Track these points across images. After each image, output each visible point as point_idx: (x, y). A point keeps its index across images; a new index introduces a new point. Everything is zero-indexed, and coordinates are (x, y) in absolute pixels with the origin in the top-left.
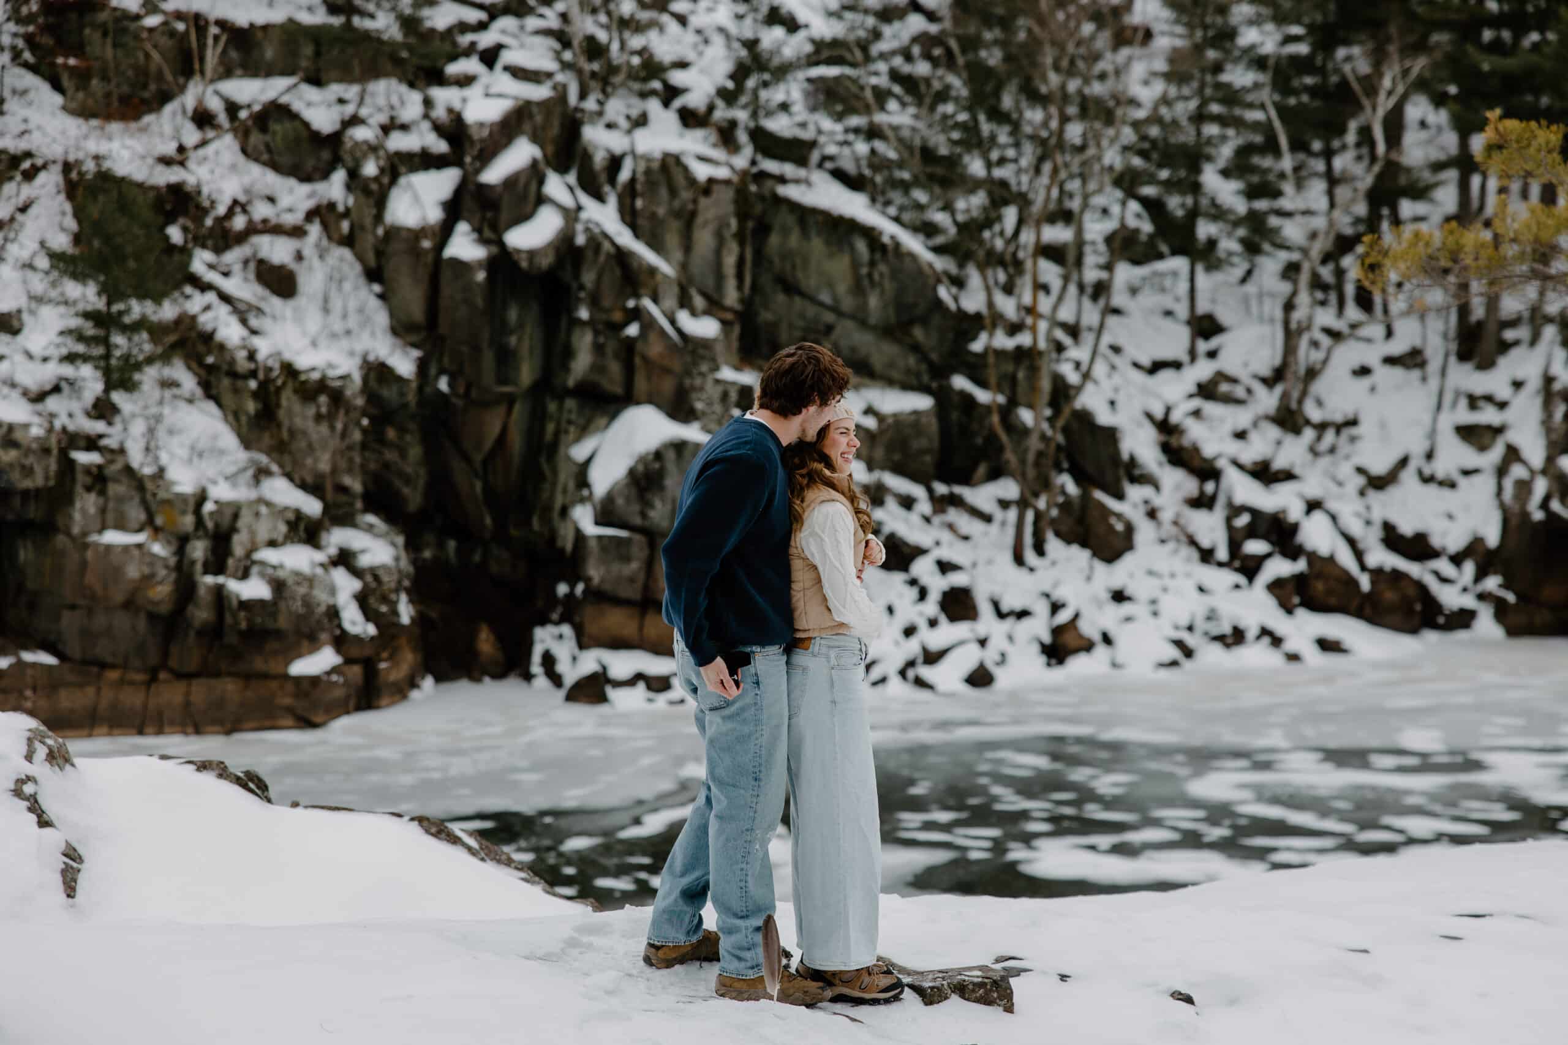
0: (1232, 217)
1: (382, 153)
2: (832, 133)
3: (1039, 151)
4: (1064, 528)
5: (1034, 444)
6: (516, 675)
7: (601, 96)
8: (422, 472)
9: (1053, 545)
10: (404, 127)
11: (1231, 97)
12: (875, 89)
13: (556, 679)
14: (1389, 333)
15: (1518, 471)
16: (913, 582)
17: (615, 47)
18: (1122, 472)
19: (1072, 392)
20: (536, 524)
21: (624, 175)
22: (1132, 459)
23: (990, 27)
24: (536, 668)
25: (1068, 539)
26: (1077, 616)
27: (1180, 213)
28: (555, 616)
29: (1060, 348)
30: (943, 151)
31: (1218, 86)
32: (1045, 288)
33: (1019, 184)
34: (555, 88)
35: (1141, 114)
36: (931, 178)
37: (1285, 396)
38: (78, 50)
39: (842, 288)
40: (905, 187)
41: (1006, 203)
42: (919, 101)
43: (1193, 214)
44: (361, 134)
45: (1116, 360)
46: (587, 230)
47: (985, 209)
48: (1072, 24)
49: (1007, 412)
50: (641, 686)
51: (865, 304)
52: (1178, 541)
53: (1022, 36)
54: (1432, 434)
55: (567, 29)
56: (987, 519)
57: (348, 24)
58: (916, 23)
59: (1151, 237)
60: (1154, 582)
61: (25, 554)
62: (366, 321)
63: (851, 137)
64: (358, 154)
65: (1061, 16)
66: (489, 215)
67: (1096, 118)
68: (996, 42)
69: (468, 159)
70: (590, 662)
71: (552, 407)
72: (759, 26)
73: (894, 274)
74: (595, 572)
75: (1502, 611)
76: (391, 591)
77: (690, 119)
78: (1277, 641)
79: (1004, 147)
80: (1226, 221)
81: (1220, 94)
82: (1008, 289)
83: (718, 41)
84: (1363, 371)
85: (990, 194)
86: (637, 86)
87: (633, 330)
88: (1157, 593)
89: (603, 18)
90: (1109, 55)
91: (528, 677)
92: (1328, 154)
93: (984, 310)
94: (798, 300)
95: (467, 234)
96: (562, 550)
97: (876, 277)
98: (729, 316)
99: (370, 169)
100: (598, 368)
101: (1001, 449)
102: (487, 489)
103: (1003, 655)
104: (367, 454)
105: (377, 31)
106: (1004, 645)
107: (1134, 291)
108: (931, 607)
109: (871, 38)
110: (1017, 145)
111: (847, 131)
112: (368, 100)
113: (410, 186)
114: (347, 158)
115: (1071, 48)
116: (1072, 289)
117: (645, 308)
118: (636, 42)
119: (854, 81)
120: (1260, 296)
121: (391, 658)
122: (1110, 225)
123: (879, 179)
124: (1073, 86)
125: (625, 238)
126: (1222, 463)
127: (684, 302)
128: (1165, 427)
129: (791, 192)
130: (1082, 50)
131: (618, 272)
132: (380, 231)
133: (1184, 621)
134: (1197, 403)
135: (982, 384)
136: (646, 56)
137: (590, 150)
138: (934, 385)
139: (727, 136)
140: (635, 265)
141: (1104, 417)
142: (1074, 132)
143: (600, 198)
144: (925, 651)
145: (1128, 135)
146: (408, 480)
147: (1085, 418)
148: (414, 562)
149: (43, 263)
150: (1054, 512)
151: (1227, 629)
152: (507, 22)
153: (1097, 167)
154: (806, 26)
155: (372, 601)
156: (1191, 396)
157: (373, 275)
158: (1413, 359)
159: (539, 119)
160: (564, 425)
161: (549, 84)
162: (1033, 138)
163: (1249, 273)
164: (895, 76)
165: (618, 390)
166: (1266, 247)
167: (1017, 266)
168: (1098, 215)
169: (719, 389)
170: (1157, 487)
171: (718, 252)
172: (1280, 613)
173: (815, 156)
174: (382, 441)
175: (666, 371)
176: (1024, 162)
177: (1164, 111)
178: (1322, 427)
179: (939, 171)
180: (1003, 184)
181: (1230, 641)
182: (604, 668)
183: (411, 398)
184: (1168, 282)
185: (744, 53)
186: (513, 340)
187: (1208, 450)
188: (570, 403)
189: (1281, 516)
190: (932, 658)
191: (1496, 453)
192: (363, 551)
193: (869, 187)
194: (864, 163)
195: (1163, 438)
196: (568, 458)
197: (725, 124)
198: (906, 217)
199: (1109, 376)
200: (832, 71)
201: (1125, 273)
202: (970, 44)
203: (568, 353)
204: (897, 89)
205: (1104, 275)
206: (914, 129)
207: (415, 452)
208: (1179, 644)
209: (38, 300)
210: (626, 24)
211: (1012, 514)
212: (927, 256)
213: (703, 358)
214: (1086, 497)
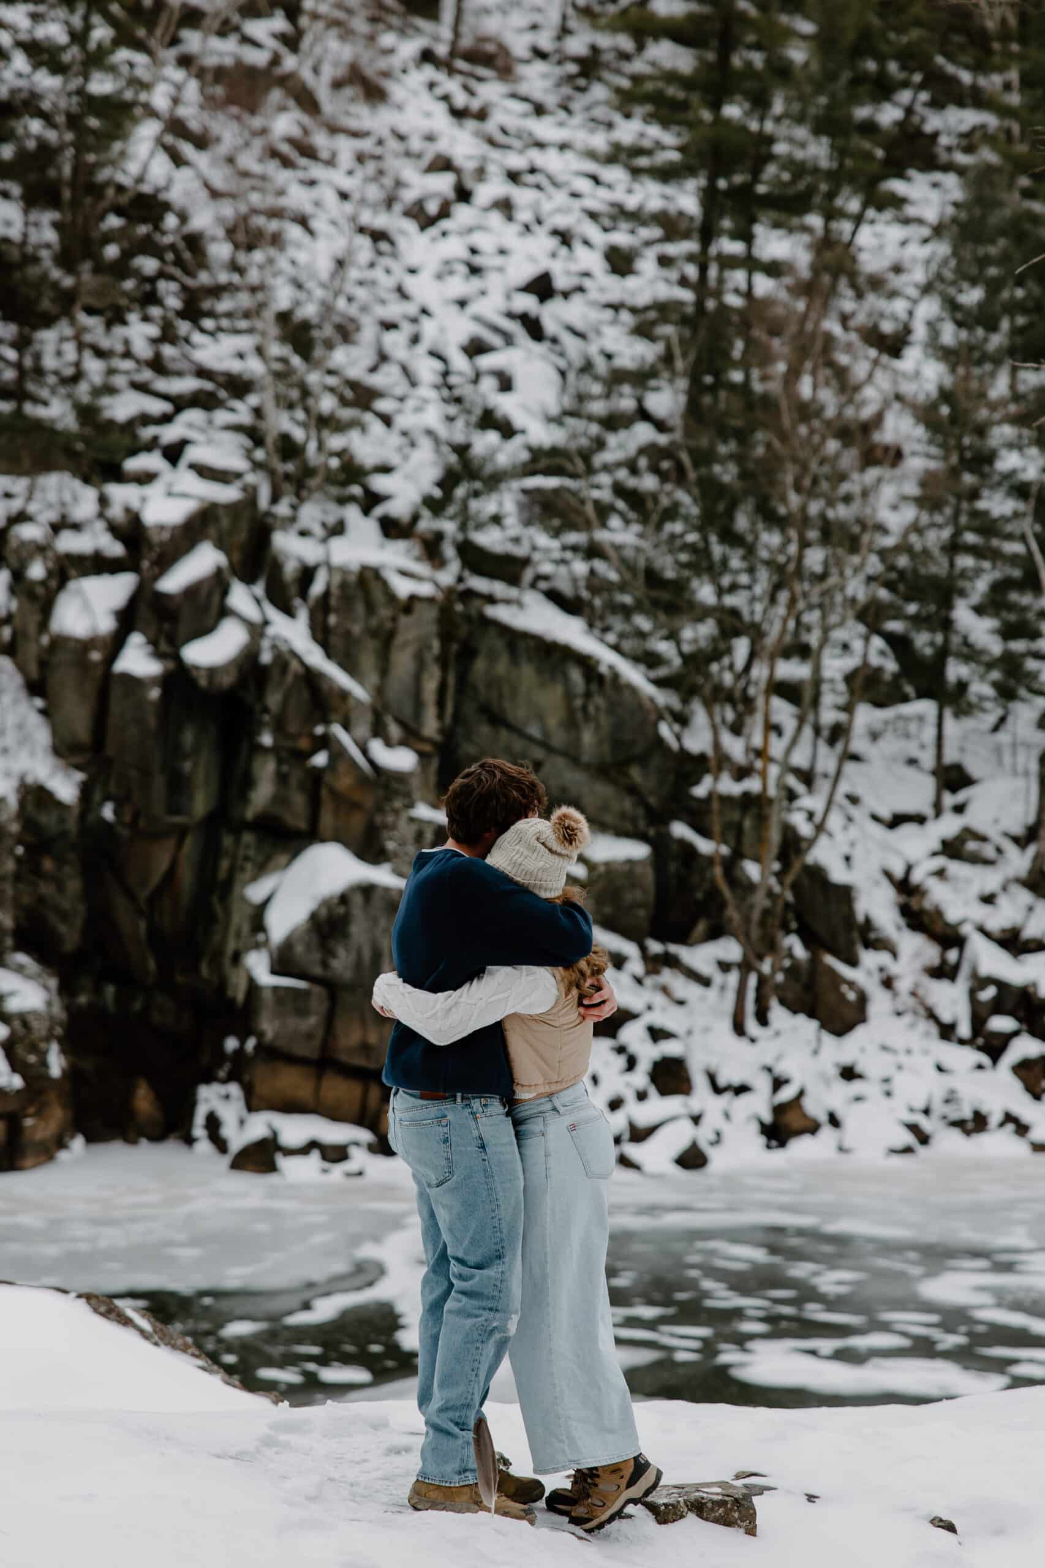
0: (985, 658)
1: (50, 554)
2: (547, 551)
3: (775, 578)
4: (790, 995)
5: (760, 901)
6: (175, 1138)
7: (295, 500)
8: (81, 908)
9: (778, 1013)
10: (76, 527)
11: (988, 526)
12: (597, 503)
13: (221, 1145)
16: (621, 1050)
17: (312, 447)
18: (856, 935)
19: (804, 845)
20: (205, 970)
21: (317, 588)
22: (868, 921)
23: (725, 441)
24: (199, 1130)
25: (794, 1007)
26: (801, 1093)
27: (928, 651)
28: (222, 1074)
29: (792, 796)
30: (670, 574)
31: (975, 514)
32: (778, 729)
33: (752, 613)
34: (245, 489)
35: (889, 541)
36: (656, 603)
37: (1038, 857)
39: (553, 722)
40: (627, 612)
41: (737, 633)
42: (644, 519)
43: (943, 653)
44: (28, 532)
45: (854, 811)
46: (274, 647)
47: (714, 640)
48: (816, 439)
49: (731, 865)
50: (315, 1155)
51: (578, 739)
52: (915, 1013)
53: (760, 451)
55: (262, 425)
56: (706, 982)
57: (18, 413)
58: (643, 433)
59: (896, 677)
60: (887, 1058)
62: (25, 740)
63: (568, 555)
64: (24, 554)
65: (803, 430)
66: (166, 626)
67: (840, 544)
68: (732, 457)
69: (145, 564)
70: (258, 1126)
71: (227, 841)
72: (472, 430)
73: (612, 707)
74: (268, 1026)
76: (42, 1040)
77: (391, 528)
78: (1022, 1129)
79: (737, 572)
80: (978, 662)
81: (977, 523)
82: (737, 729)
83: (426, 444)
85: (720, 623)
86: (334, 490)
87: (320, 759)
88: (890, 1071)
89: (300, 415)
90: (855, 476)
91: (189, 1141)
93: (710, 752)
94: (504, 734)
95: (140, 646)
96: (233, 1001)
97: (591, 709)
98: (427, 748)
99: (37, 571)
100: (280, 799)
101: (723, 905)
102: (152, 931)
103: (718, 1134)
104: (21, 886)
105: (53, 421)
106: (721, 1124)
107: (875, 736)
108: (640, 1078)
109: (594, 446)
110: (751, 571)
111: (564, 548)
112: (38, 495)
113: (80, 592)
114: (13, 560)
115: (814, 466)
116: (808, 732)
117: (335, 737)
118: (335, 442)
119: (574, 494)
120: (1014, 746)
121: (38, 1114)
122: (850, 663)
123: (597, 602)
124: (814, 508)
125: (315, 657)
126: (967, 929)
127: (379, 730)
128: (905, 887)
129: (500, 613)
130: (826, 469)
131: (306, 695)
132: (45, 640)
133: (920, 1104)
134: (941, 861)
135: (704, 832)
136: (346, 458)
137: (281, 558)
138: (652, 832)
139: (432, 549)
140: (325, 687)
141: (838, 874)
142: (815, 558)
143: (289, 611)
144: (633, 1127)
145: (874, 565)
146: (64, 916)
147: (817, 874)
148: (68, 1008)
150: (780, 977)
151: (967, 1113)
152: (194, 415)
153: (839, 598)
154: (523, 432)
155: (20, 1050)
156: (935, 854)
157: (35, 688)
159: (225, 522)
160: (239, 862)
161: (238, 484)
162: (769, 563)
163: (1002, 720)
164: (619, 490)
165: (302, 825)
166: (1023, 692)
167: (748, 702)
168: (838, 651)
169: (414, 827)
170: (895, 955)
171: (418, 678)
172: (1027, 1098)
173: (528, 575)
174: (37, 872)
175: (356, 806)
176: (758, 590)
177: (913, 538)
179: (665, 596)
180: (735, 613)
181: (970, 1126)
182: (275, 1134)
183: (72, 825)
184: (913, 727)
185: (453, 458)
186: (187, 766)
187: (952, 915)
188: (248, 838)
189: (1031, 990)
190: (639, 1134)
192: (12, 994)
193: (587, 611)
194: (582, 584)
195: (902, 899)
196: (243, 899)
197: (429, 536)
198: (627, 645)
199: (845, 828)
200: (551, 482)
201: (865, 716)
202: (703, 458)
203: (248, 782)
204: (621, 505)
205: (842, 717)
206: (638, 549)
207: (74, 885)
208: (914, 1128)
210: (325, 422)
211: (733, 978)
212: (648, 689)
213: (396, 793)
214: (815, 961)
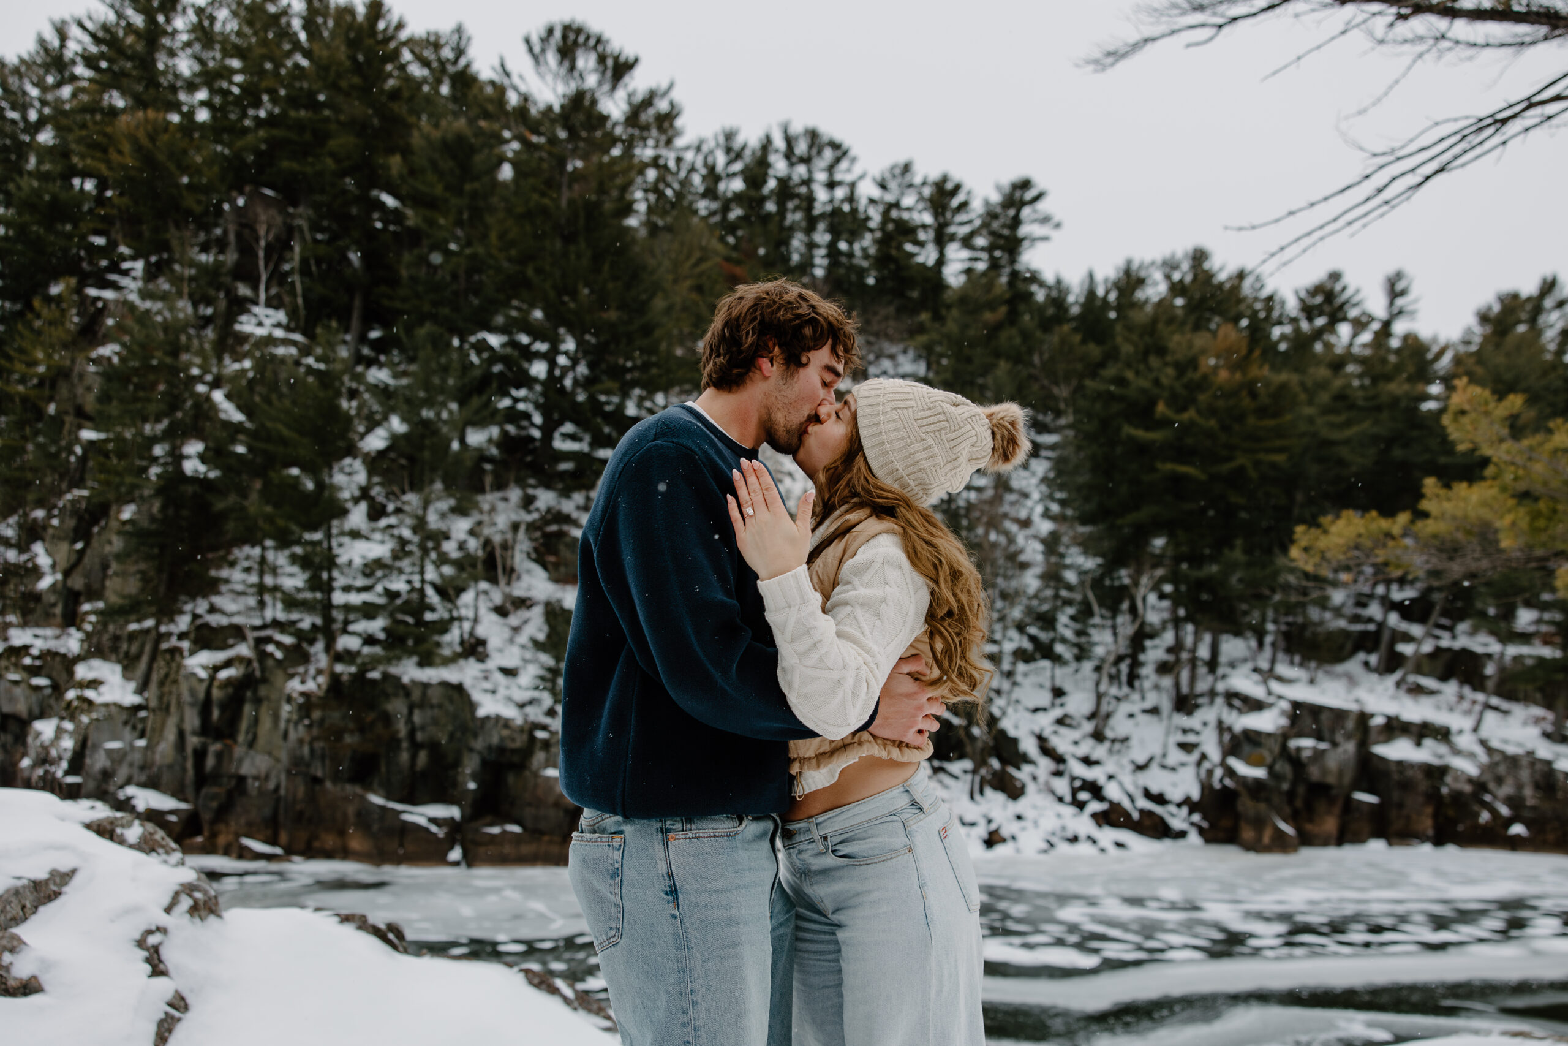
0: (1070, 644)
4: (993, 784)
14: (1143, 698)
15: (1206, 765)
18: (1020, 758)
19: (997, 721)
22: (1025, 753)
25: (995, 788)
26: (999, 826)
27: (1046, 641)
29: (992, 700)
35: (1029, 596)
37: (1096, 727)
38: (556, 553)
43: (1053, 641)
45: (1018, 706)
49: (967, 728)
52: (1047, 792)
54: (1165, 746)
56: (956, 778)
59: (1033, 652)
60: (1036, 811)
61: (511, 779)
75: (1201, 831)
78: (1094, 842)
80: (1067, 645)
84: (1131, 716)
88: (1037, 817)
92: (1114, 617)
101: (964, 746)
107: (1026, 675)
120: (1084, 679)
122: (1014, 646)
126: (1068, 757)
128: (1041, 740)
133: (1050, 831)
134: (1055, 728)
141: (1012, 733)
147: (1003, 733)
149: (530, 645)
150: (989, 776)
151: (1070, 835)
153: (1008, 620)
156: (1053, 724)
158: (1154, 711)
163: (1077, 671)
166: (1086, 658)
168: (1008, 641)
170: (1037, 766)
172: (1096, 829)
177: (1040, 594)
178: (1113, 741)
181: (1072, 841)
184: (1041, 672)
187: (1061, 750)
189: (1096, 782)
191: (1195, 756)
195: (1039, 743)
199: (1015, 714)
201: (1021, 667)
205: (1012, 668)
208: (1048, 841)
209: (526, 661)
211: (969, 777)
214: (1003, 770)
